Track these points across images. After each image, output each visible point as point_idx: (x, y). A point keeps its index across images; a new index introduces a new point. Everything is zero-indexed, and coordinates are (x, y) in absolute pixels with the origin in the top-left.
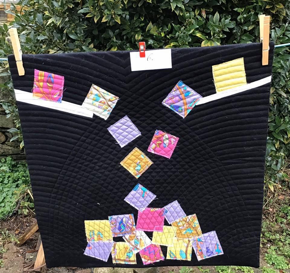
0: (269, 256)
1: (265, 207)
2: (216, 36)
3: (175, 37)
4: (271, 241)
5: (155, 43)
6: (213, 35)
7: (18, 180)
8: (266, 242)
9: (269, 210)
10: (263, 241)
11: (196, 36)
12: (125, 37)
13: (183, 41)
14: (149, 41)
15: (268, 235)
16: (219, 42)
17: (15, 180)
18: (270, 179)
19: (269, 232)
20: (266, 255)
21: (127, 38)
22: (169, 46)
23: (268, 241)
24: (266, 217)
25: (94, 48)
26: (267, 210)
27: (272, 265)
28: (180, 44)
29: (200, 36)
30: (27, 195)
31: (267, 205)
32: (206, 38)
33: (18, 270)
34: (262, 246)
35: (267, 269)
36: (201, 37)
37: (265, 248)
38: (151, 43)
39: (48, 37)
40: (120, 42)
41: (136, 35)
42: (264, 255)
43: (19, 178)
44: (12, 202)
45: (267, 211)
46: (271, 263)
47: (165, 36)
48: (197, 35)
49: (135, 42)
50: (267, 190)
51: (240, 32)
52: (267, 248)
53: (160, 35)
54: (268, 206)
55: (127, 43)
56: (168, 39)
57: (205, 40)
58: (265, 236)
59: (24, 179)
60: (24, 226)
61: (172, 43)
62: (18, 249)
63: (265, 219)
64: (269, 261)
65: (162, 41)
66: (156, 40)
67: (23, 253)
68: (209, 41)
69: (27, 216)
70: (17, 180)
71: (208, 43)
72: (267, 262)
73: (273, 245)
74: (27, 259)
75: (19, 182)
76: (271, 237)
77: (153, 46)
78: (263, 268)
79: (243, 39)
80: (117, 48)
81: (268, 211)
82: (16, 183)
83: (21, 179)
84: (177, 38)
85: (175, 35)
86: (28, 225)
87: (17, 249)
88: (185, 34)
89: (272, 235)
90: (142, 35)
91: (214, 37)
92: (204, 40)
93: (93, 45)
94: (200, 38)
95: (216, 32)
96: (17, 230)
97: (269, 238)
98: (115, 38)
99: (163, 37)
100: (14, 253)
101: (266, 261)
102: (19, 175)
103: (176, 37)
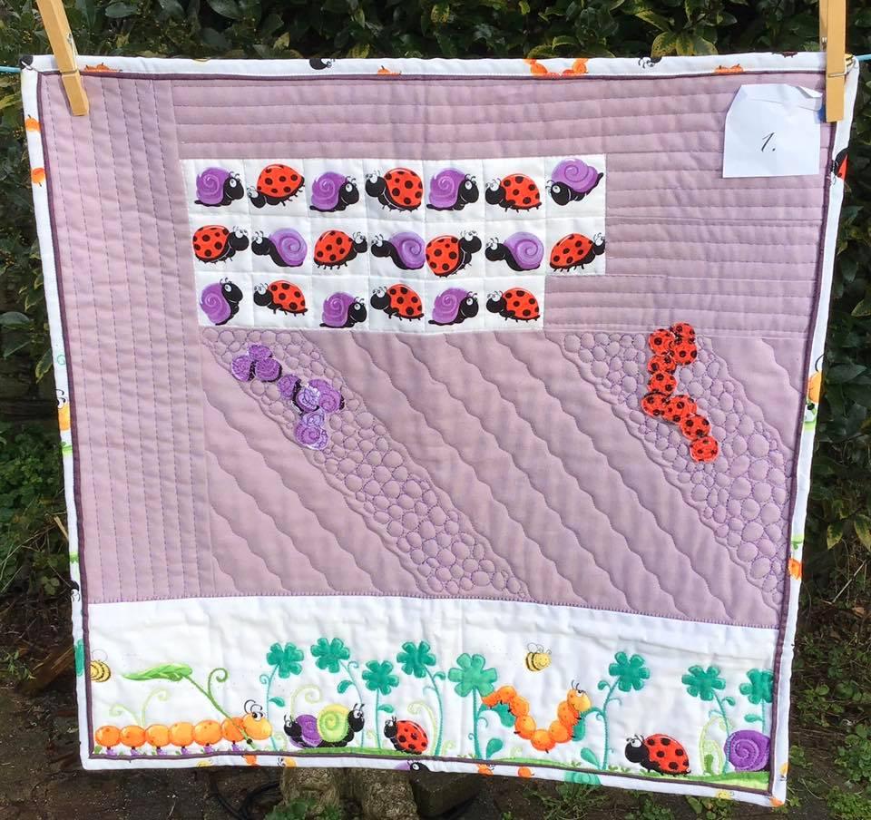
0: (850, 756)
1: (841, 602)
2: (704, 18)
3: (564, 17)
4: (856, 711)
5: (499, 37)
6: (694, 16)
7: (20, 484)
8: (840, 713)
9: (852, 612)
10: (831, 709)
11: (633, 17)
12: (396, 14)
13: (594, 34)
14: (477, 30)
15: (848, 692)
16: (711, 41)
17: (8, 483)
18: (860, 510)
19: (852, 681)
20: (842, 751)
21: (403, 17)
22: (544, 46)
23: (847, 709)
24: (841, 633)
25: (290, 47)
26: (846, 610)
27: (860, 782)
28: (582, 43)
29: (646, 17)
30: (50, 532)
31: (845, 594)
32: (669, 23)
33: (32, 768)
34: (828, 725)
35: (845, 796)
36: (652, 23)
37: (837, 731)
38: (484, 34)
39: (142, 11)
40: (379, 28)
41: (435, 7)
42: (832, 752)
43: (23, 479)
44: (4, 554)
45: (845, 616)
46: (857, 778)
47: (533, 14)
48: (638, 15)
49: (429, 31)
50: (850, 547)
51: (783, 9)
52: (845, 732)
53: (514, 10)
54: (848, 597)
55: (402, 34)
56: (543, 23)
57: (667, 30)
58: (837, 692)
59: (40, 480)
60: (44, 633)
61: (555, 39)
62: (28, 703)
63: (837, 639)
64: (851, 772)
65: (520, 30)
66: (499, 28)
67: (45, 717)
68: (679, 33)
69: (53, 601)
70: (15, 483)
71: (674, 40)
72: (843, 775)
73: (862, 722)
74: (59, 738)
75: (22, 491)
76: (857, 697)
77: (491, 44)
78: (831, 791)
79: (792, 33)
80: (371, 47)
81: (848, 615)
82: (13, 494)
83: (29, 480)
84: (572, 22)
85: (564, 10)
86: (55, 629)
87: (23, 704)
88: (599, 11)
89: (862, 692)
90: (454, 10)
91: (695, 22)
92: (660, 32)
93: (288, 39)
94: (647, 23)
95: (703, 5)
96: (20, 644)
97: (851, 699)
98: (362, 15)
99: (524, 17)
100: (16, 715)
101: (840, 771)
102: (23, 468)
103: (568, 19)
